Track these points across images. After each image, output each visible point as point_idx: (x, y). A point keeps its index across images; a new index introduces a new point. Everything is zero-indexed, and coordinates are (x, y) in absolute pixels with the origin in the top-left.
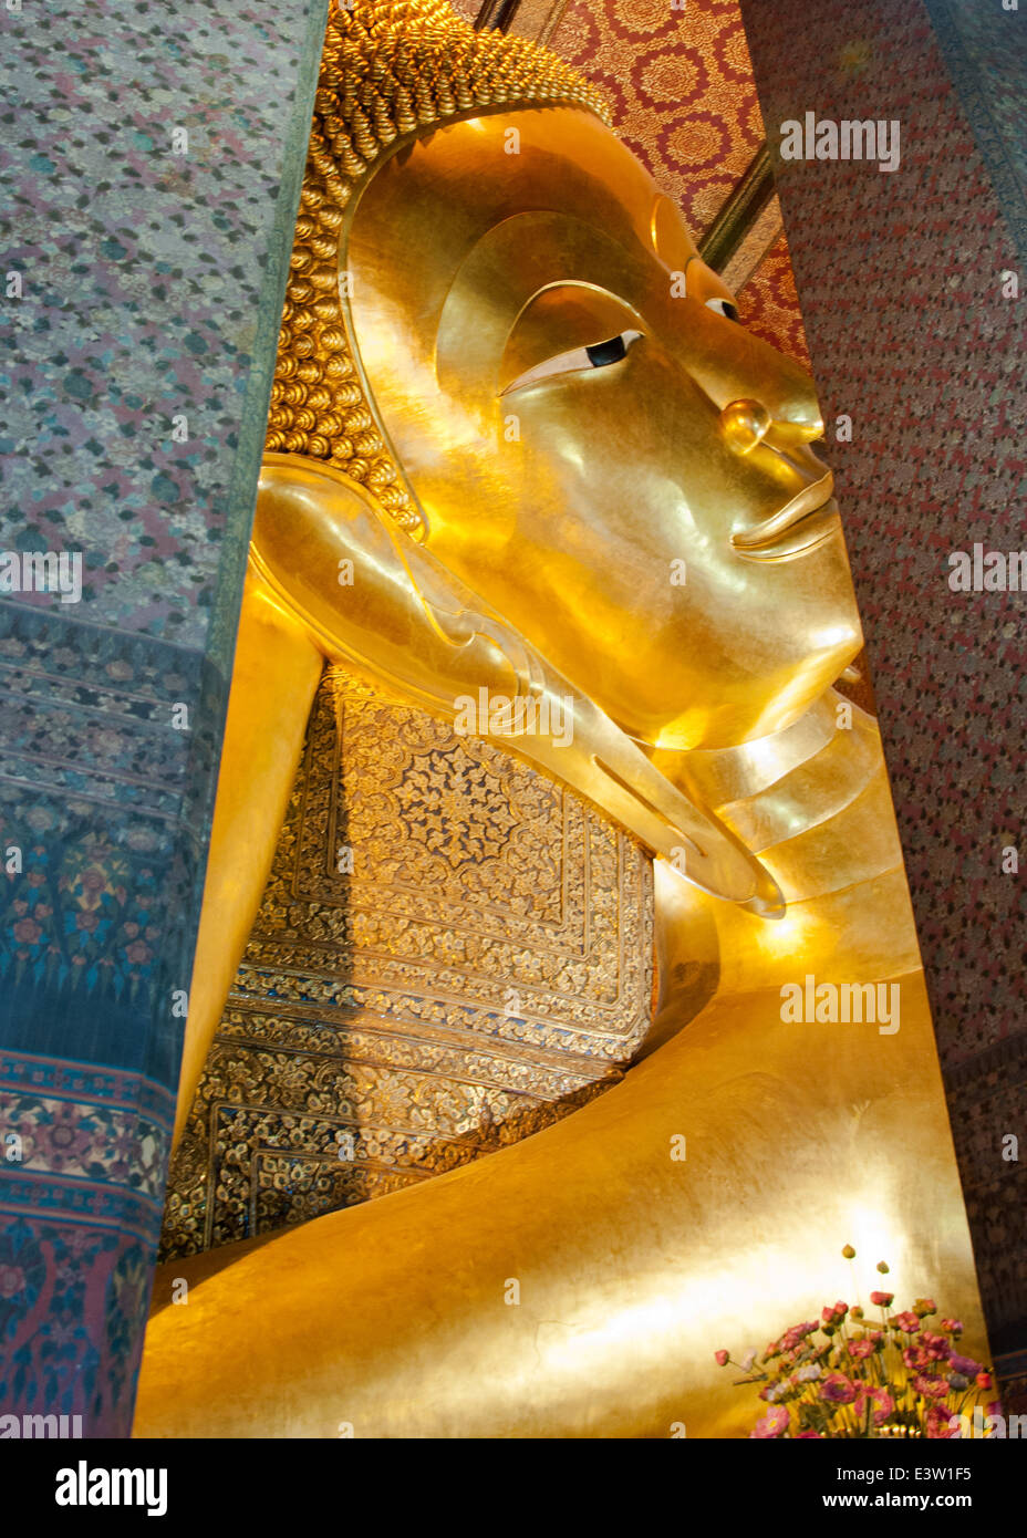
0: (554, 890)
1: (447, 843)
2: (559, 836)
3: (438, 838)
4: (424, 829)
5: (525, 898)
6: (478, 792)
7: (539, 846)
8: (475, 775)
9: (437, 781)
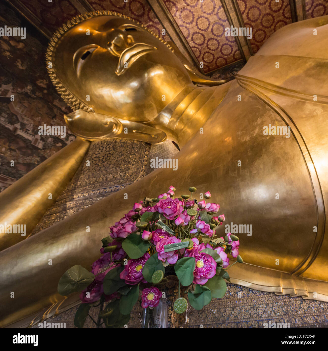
0: (120, 160)
1: (99, 162)
2: (124, 149)
3: (97, 161)
4: (95, 161)
5: (113, 164)
6: (108, 149)
7: (119, 153)
8: (108, 147)
9: (100, 151)
